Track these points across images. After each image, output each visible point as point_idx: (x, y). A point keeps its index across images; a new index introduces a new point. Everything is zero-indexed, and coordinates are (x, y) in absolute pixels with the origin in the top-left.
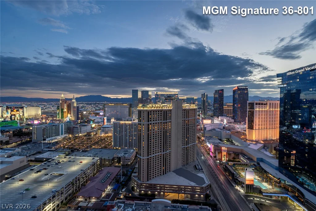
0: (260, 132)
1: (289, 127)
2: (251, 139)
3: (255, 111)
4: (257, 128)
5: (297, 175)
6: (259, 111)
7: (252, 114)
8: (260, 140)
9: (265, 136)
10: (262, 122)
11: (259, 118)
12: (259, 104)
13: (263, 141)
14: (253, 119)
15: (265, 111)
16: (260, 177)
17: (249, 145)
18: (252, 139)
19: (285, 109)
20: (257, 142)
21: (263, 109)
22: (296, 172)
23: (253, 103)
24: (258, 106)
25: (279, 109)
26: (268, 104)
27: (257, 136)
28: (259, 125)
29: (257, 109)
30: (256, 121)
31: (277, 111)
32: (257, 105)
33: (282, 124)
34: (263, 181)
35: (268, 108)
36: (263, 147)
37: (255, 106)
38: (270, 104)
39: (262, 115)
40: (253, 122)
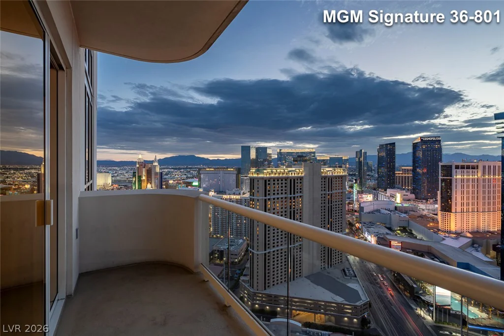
0: (465, 217)
3: (455, 180)
4: (459, 209)
6: (462, 180)
7: (448, 185)
8: (465, 230)
9: (476, 224)
10: (468, 198)
11: (463, 193)
12: (463, 167)
13: (470, 233)
14: (451, 193)
15: (473, 180)
17: (444, 239)
18: (449, 229)
20: (459, 235)
21: (471, 177)
23: (451, 167)
24: (459, 171)
26: (480, 168)
27: (459, 225)
28: (462, 204)
30: (457, 197)
31: (498, 179)
32: (457, 170)
35: (480, 175)
36: (470, 243)
37: (454, 170)
38: (484, 167)
39: (468, 187)
40: (451, 198)
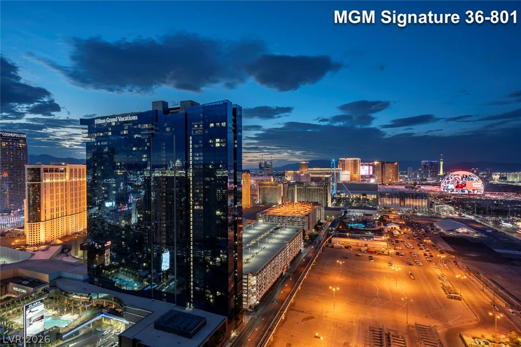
1: (101, 205)
2: (35, 241)
3: (44, 186)
4: (48, 217)
5: (113, 277)
6: (51, 184)
7: (37, 191)
8: (55, 238)
9: (65, 228)
10: (57, 203)
11: (52, 198)
12: (51, 170)
13: (60, 239)
14: (40, 200)
15: (62, 183)
16: (56, 309)
17: (33, 255)
18: (38, 241)
19: (94, 177)
20: (49, 244)
22: (111, 274)
23: (39, 169)
24: (48, 174)
25: (85, 179)
26: (68, 170)
27: (49, 233)
28: (52, 210)
29: (48, 181)
30: (47, 203)
31: (84, 181)
32: (46, 173)
33: (91, 203)
34: (62, 312)
35: (67, 178)
36: (60, 250)
37: (42, 174)
38: (71, 170)
39: (57, 191)
40: (39, 206)
